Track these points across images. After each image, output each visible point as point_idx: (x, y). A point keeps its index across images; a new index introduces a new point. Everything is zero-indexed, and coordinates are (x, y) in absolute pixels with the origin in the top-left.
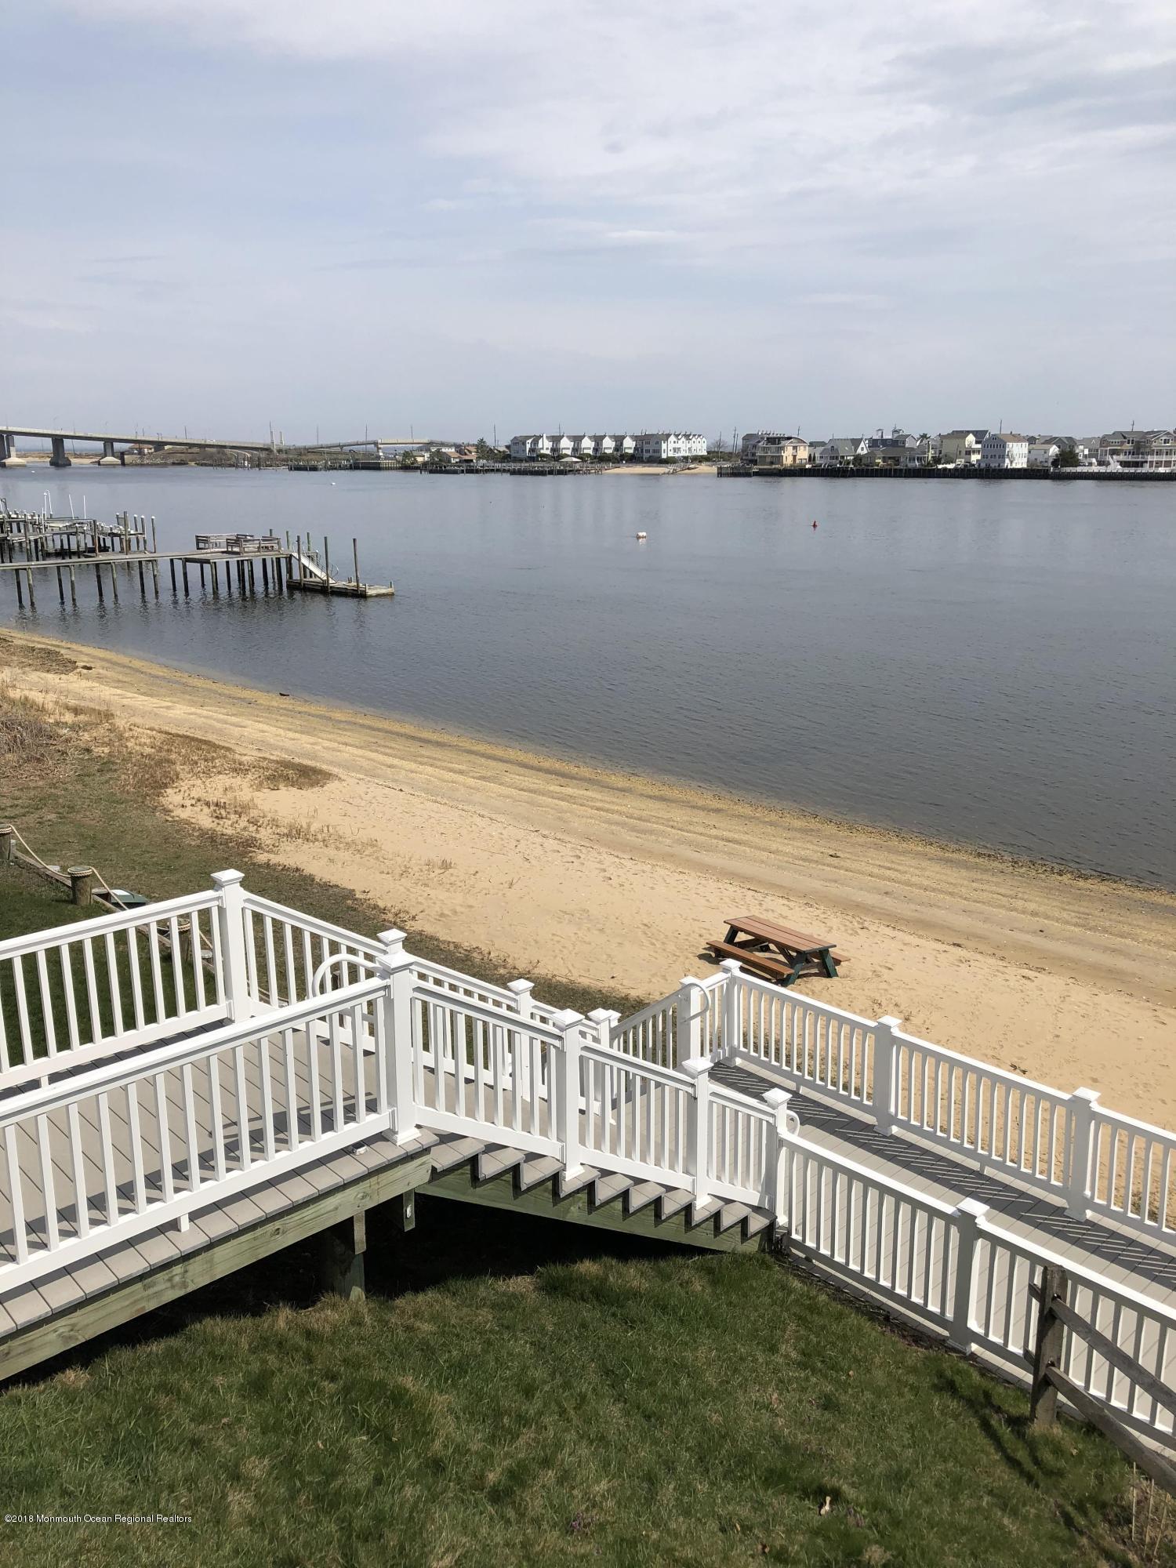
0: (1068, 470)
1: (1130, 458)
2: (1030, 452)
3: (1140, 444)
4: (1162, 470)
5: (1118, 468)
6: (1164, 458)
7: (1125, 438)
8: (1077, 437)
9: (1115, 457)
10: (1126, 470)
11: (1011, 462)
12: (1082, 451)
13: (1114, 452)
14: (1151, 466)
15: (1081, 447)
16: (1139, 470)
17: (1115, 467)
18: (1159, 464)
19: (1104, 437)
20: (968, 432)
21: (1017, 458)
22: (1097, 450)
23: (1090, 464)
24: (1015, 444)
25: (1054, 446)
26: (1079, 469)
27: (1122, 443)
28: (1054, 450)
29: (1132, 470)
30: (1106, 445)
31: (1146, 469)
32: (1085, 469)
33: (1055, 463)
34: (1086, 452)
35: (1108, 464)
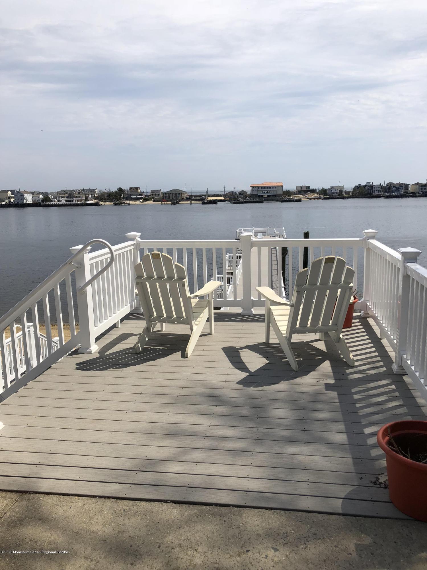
0: (48, 203)
1: (68, 199)
2: (32, 197)
3: (71, 194)
4: (79, 203)
5: (65, 202)
6: (79, 199)
7: (65, 192)
8: (48, 192)
9: (63, 198)
10: (68, 203)
11: (27, 201)
12: (51, 197)
13: (62, 197)
14: (75, 201)
15: (50, 195)
16: (72, 203)
17: (63, 202)
18: (78, 201)
19: (58, 192)
20: (8, 191)
21: (28, 199)
22: (56, 196)
23: (55, 201)
24: (27, 195)
25: (41, 195)
26: (52, 203)
27: (64, 194)
28: (41, 196)
29: (70, 203)
30: (60, 194)
31: (74, 202)
32: (53, 203)
33: (43, 201)
34: (53, 197)
35: (61, 201)
